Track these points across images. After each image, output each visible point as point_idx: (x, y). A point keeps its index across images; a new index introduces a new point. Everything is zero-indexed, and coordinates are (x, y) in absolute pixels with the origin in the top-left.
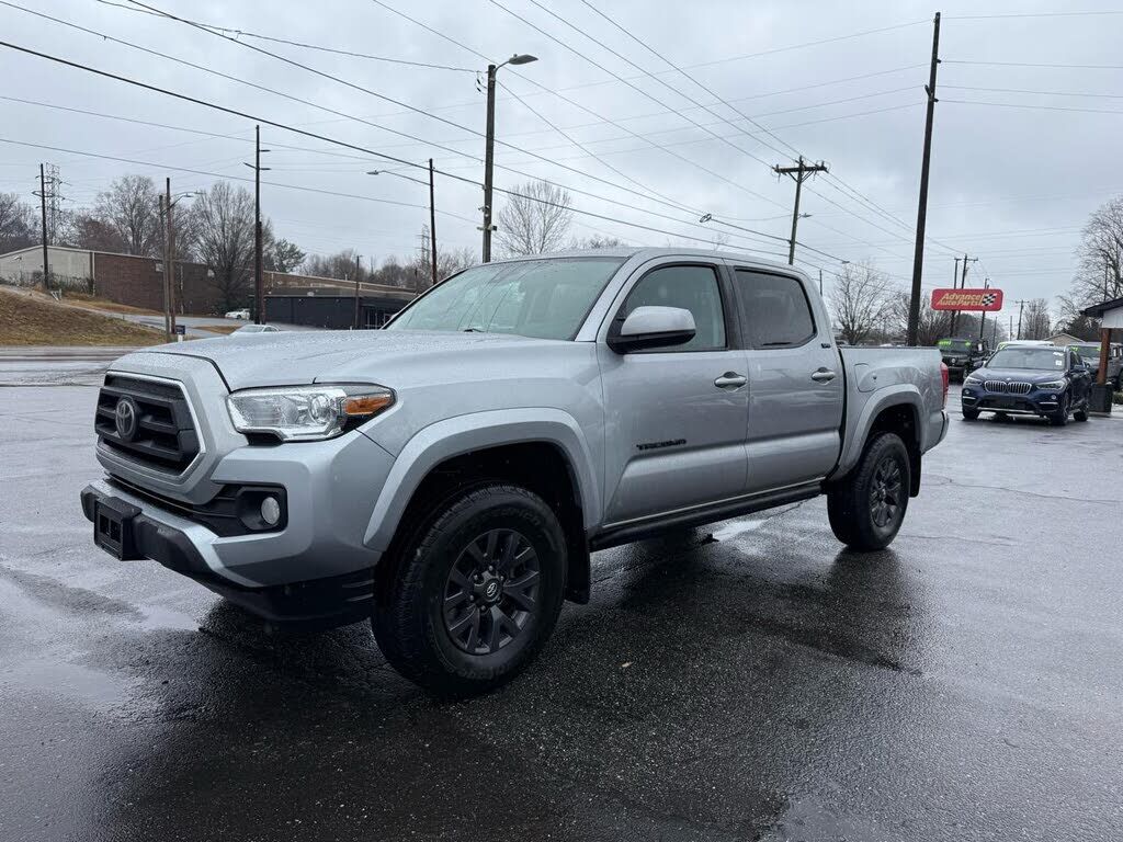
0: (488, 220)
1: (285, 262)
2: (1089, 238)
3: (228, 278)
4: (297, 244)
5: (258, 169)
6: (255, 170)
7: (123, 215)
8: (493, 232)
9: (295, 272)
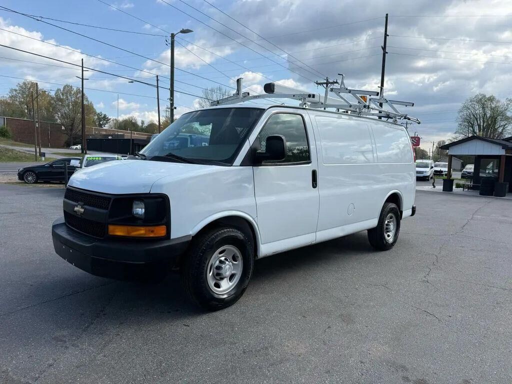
0: (172, 105)
1: (101, 123)
2: (461, 114)
3: (71, 130)
4: (107, 114)
5: (83, 79)
6: (81, 80)
7: (22, 100)
8: (175, 110)
9: (106, 127)
